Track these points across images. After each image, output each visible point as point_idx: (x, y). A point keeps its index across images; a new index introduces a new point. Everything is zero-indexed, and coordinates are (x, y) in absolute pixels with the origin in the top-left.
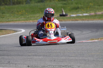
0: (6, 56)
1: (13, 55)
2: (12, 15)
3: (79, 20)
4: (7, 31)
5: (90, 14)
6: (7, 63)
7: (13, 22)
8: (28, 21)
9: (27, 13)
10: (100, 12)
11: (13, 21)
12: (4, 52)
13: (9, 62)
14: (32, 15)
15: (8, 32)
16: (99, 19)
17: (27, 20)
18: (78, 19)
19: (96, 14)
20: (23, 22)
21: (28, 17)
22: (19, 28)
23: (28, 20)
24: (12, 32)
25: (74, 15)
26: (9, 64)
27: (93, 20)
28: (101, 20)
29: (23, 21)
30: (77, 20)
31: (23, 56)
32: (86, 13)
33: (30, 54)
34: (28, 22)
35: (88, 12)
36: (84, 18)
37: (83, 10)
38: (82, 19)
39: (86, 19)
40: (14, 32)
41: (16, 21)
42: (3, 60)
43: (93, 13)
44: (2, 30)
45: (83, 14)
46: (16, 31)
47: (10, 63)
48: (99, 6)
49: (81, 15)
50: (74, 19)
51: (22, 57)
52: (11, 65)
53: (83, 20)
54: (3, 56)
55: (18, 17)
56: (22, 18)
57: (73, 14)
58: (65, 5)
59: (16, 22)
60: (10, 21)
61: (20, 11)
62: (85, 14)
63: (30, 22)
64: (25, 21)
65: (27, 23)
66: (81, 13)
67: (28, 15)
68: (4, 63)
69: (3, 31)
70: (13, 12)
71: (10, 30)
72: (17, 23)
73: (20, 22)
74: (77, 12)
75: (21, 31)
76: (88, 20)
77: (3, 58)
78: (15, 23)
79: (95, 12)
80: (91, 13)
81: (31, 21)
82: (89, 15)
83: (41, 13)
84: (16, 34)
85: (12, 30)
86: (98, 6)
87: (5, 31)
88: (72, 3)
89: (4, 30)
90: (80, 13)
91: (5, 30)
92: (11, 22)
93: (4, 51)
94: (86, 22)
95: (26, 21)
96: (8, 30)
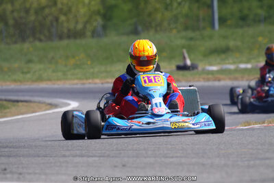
4: (32, 104)
7: (49, 83)
8: (90, 81)
9: (89, 63)
11: (49, 80)
20: (77, 84)
22: (65, 98)
25: (214, 68)
29: (76, 81)
32: (247, 62)
34: (90, 83)
35: (253, 61)
44: (18, 101)
46: (56, 106)
49: (232, 67)
57: (211, 65)
59: (59, 82)
61: (73, 58)
62: (242, 66)
63: (96, 84)
64: (82, 82)
66: (234, 63)
67: (93, 68)
69: (20, 104)
70: (53, 58)
71: (40, 102)
75: (69, 105)
81: (97, 81)
85: (44, 103)
87: (26, 106)
89: (22, 101)
90: (231, 61)
91: (26, 101)
95: (85, 81)
96: (35, 102)
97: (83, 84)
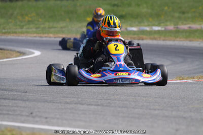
0: (20, 102)
1: (34, 101)
2: (10, 20)
3: (146, 39)
4: (6, 52)
5: (165, 28)
6: (27, 114)
7: (15, 35)
8: (46, 35)
9: (40, 20)
10: (185, 24)
11: (15, 33)
12: (12, 93)
13: (32, 113)
14: (51, 24)
15: (7, 54)
16: (187, 38)
17: (43, 33)
18: (144, 37)
19: (177, 28)
20: (36, 37)
21: (42, 26)
22: (30, 48)
23: (45, 33)
24: (14, 55)
25: (134, 29)
26: (33, 117)
27: (174, 40)
28: (190, 41)
29: (35, 35)
30: (143, 39)
31: (54, 102)
32: (159, 25)
33: (68, 100)
34: (46, 37)
35: (162, 24)
36: (156, 36)
37: (151, 19)
38: (152, 37)
39: (160, 38)
40: (19, 54)
41: (22, 33)
42: (16, 108)
43: (171, 27)
45: (152, 28)
46: (24, 54)
47: (34, 114)
48: (183, 13)
49: (148, 29)
50: (136, 36)
51: (54, 104)
52: (38, 119)
53: (155, 39)
54: (13, 101)
55: (23, 26)
56: (31, 28)
57: (132, 26)
58: (115, 8)
59: (22, 35)
60: (9, 33)
61: (27, 15)
62: (156, 28)
63: (50, 37)
64: (40, 35)
65: (44, 39)
66: (148, 25)
67: (43, 24)
68: (22, 115)
70: (12, 15)
71: (11, 50)
72: (24, 38)
73: (29, 35)
74: (140, 22)
75: (33, 53)
76: (164, 40)
77: (15, 105)
78: (20, 38)
79: (175, 25)
80: (166, 25)
81: (51, 35)
82: (163, 29)
83: (68, 20)
84: (22, 59)
85: (15, 51)
86: (180, 12)
87: (2, 52)
88: (129, 5)
90: (146, 24)
92: (12, 35)
93: (12, 90)
94: (161, 42)
96: (8, 50)
97: (41, 37)
